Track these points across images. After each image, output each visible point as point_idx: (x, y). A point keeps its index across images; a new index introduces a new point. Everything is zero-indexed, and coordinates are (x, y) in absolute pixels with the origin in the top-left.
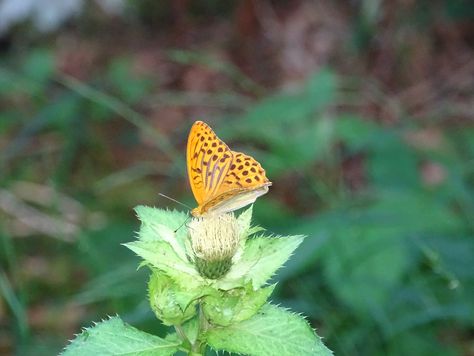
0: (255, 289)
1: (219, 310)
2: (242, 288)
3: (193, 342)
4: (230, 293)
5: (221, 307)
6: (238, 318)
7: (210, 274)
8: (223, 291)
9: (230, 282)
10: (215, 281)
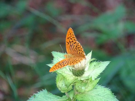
0: (93, 80)
1: (80, 87)
2: (88, 80)
3: (72, 98)
4: (84, 81)
5: (81, 86)
6: (87, 90)
7: (77, 75)
8: (82, 80)
9: (84, 78)
10: (79, 77)
